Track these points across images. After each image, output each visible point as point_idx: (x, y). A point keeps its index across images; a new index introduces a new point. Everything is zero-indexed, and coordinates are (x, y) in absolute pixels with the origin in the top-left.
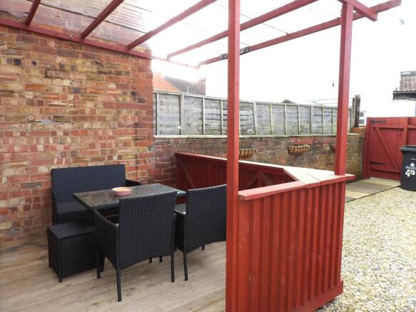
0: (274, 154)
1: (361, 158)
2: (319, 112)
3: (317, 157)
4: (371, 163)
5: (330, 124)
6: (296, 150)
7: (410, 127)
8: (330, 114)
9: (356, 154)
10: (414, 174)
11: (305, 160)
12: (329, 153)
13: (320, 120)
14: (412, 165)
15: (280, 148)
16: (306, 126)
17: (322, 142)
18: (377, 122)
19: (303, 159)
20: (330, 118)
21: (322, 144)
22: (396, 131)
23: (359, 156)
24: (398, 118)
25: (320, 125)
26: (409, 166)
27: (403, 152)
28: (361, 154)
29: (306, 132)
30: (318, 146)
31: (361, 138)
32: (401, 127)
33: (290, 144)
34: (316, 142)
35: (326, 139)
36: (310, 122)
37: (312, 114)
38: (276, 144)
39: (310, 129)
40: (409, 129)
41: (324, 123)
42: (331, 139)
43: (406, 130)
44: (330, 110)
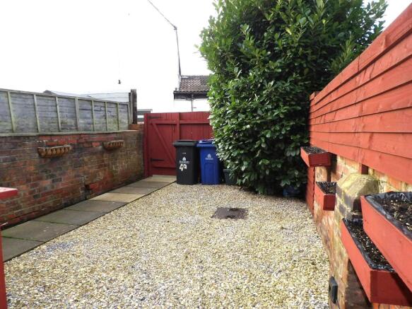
0: (13, 160)
1: (141, 156)
2: (87, 106)
3: (86, 159)
4: (152, 160)
5: (103, 120)
6: (50, 152)
7: (182, 122)
8: (102, 109)
9: (135, 152)
10: (186, 168)
11: (68, 163)
12: (102, 153)
13: (89, 115)
14: (184, 159)
15: (24, 152)
16: (70, 122)
17: (91, 140)
18: (153, 118)
19: (64, 162)
20: (102, 113)
21: (91, 143)
22: (170, 127)
23: (138, 154)
24: (172, 114)
25: (90, 121)
26: (182, 160)
27: (176, 147)
28: (141, 151)
29: (71, 129)
30: (86, 145)
31: (139, 135)
32: (174, 122)
33: (41, 145)
34: (82, 141)
35: (96, 138)
36: (75, 117)
37: (77, 108)
38: (15, 145)
39: (76, 125)
40: (180, 124)
41: (95, 119)
42: (102, 137)
43: (178, 126)
44: (102, 104)
